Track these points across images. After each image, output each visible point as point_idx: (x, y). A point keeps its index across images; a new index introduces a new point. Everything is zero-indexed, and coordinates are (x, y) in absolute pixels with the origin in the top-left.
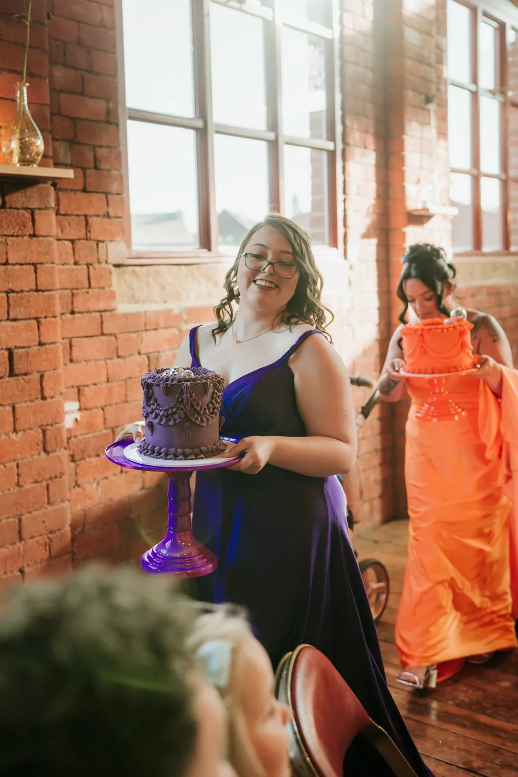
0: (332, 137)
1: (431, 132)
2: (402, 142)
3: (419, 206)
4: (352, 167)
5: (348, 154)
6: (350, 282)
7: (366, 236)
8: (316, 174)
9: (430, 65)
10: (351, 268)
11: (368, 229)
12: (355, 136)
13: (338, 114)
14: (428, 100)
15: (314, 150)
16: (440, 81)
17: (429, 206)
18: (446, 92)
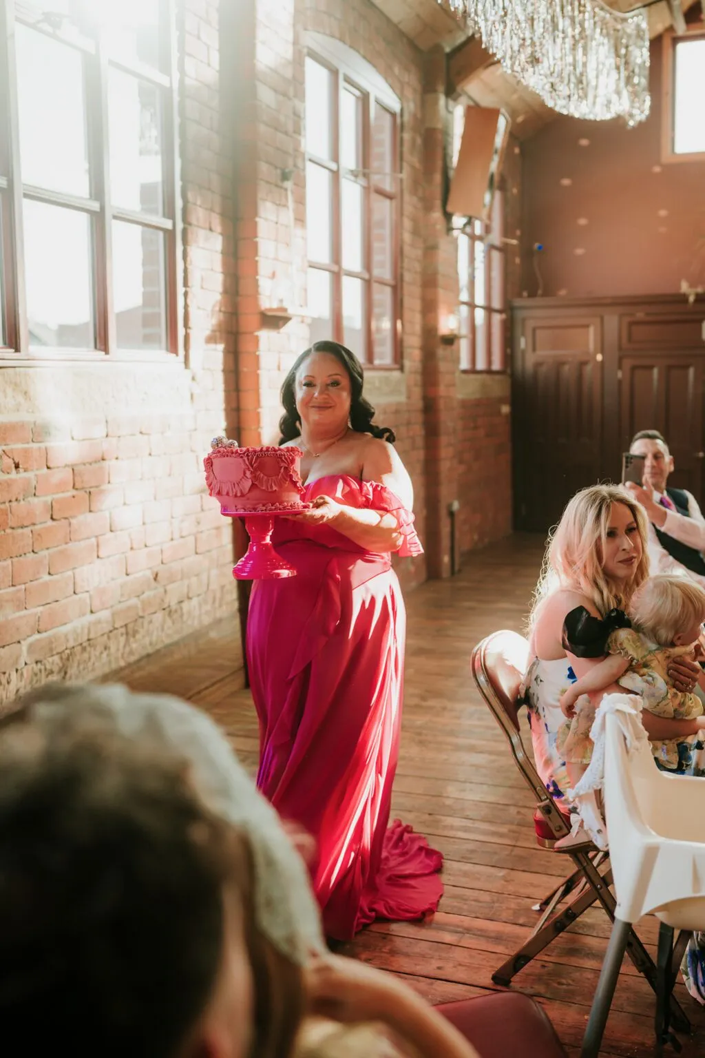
0: (169, 213)
1: (288, 216)
2: (255, 225)
3: (275, 305)
4: (193, 252)
5: (190, 236)
6: (192, 396)
7: (211, 339)
8: (148, 260)
9: (286, 133)
10: (193, 379)
11: (213, 331)
12: (199, 215)
13: (178, 184)
14: (285, 177)
15: (146, 229)
16: (297, 153)
17: (285, 305)
18: (304, 170)
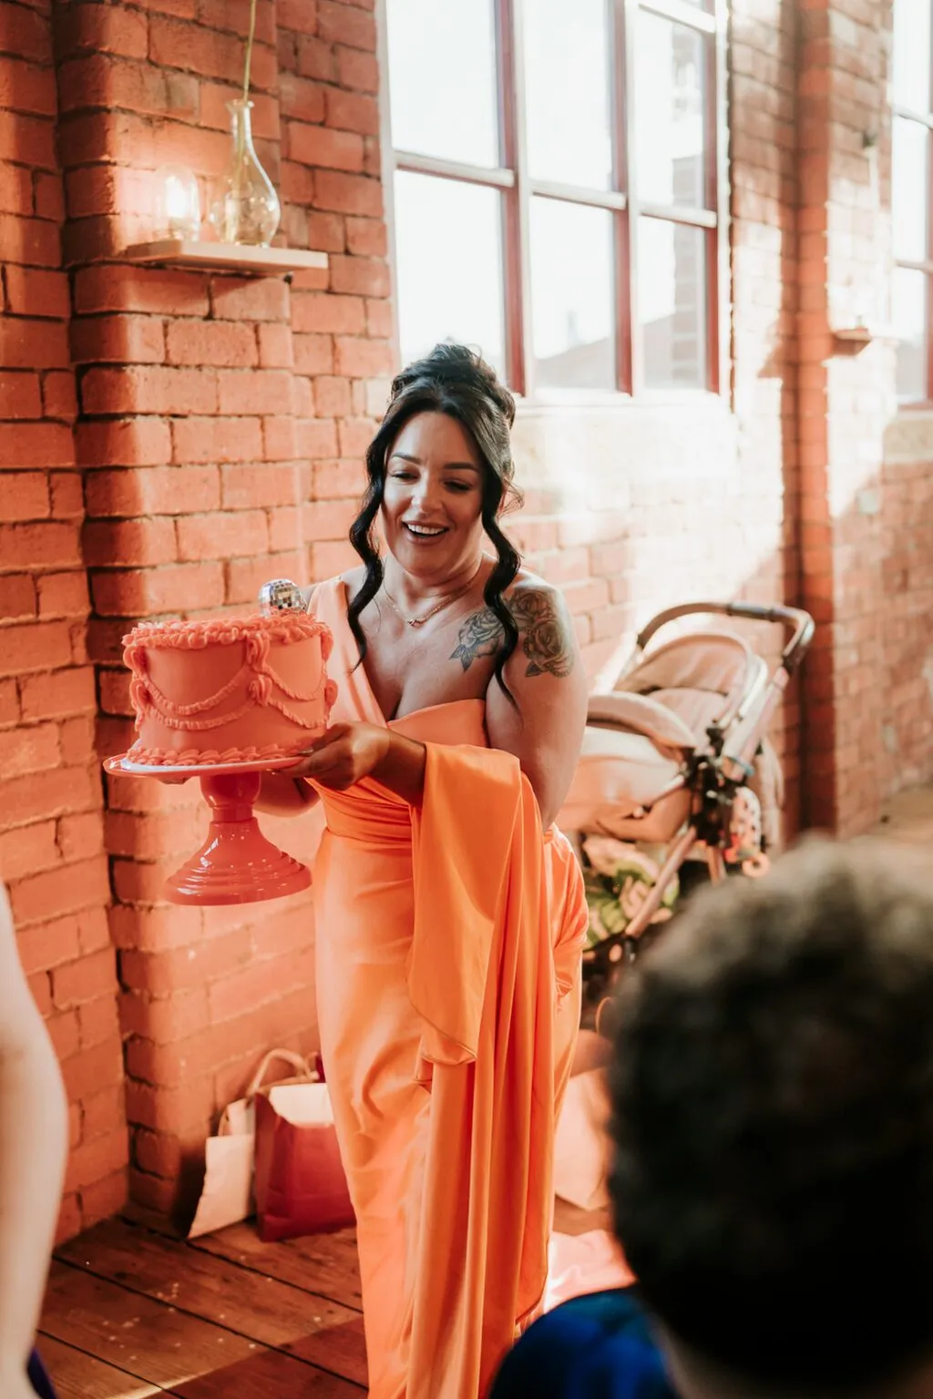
0: (712, 205)
1: (870, 196)
2: (824, 213)
3: (851, 324)
4: (740, 251)
5: (738, 234)
6: (739, 453)
7: (765, 373)
8: (682, 267)
9: (870, 80)
10: (741, 427)
11: (768, 363)
12: (750, 203)
13: (723, 163)
14: (867, 142)
15: (680, 226)
16: (884, 108)
17: (867, 323)
18: (890, 128)
